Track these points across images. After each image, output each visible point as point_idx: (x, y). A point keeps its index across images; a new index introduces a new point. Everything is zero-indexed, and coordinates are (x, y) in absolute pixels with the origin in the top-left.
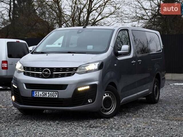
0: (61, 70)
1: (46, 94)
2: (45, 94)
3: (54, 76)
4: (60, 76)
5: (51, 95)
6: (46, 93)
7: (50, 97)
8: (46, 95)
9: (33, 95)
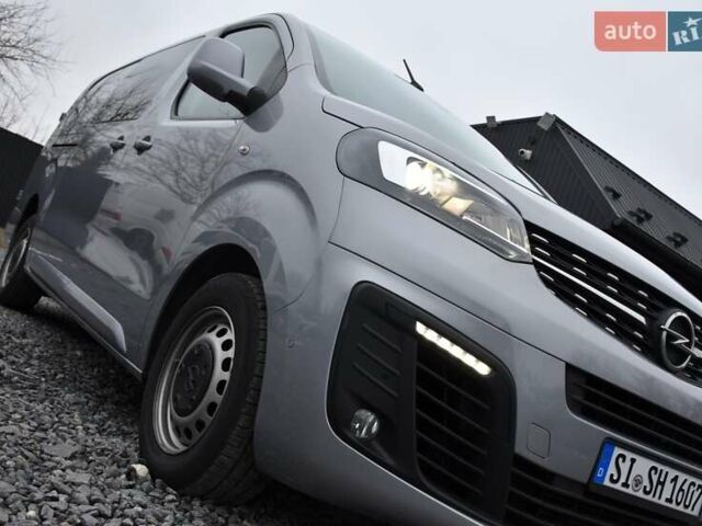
1: (663, 486)
2: (658, 483)
5: (680, 496)
6: (662, 478)
7: (673, 506)
8: (659, 488)
9: (600, 472)
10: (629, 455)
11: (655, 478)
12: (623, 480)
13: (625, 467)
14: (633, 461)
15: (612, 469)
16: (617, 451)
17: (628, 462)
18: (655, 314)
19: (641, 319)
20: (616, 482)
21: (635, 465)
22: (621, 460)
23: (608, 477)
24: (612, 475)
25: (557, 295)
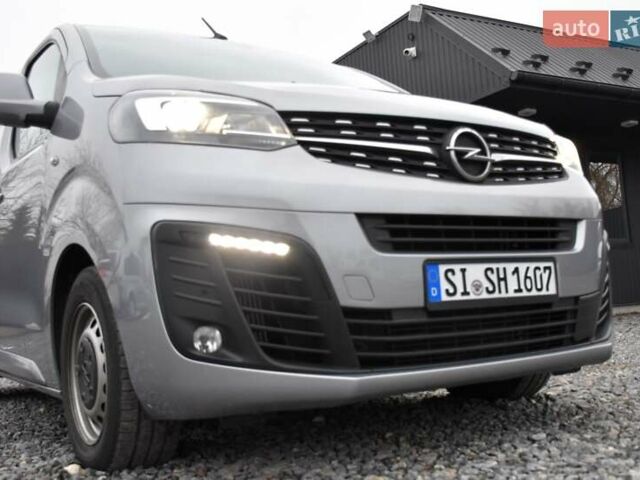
1: (505, 279)
2: (499, 279)
3: (499, 174)
5: (528, 282)
6: (502, 276)
7: (525, 293)
8: (502, 283)
9: (433, 292)
10: (457, 268)
11: (494, 278)
12: (460, 289)
13: (457, 279)
14: (463, 271)
15: (444, 285)
16: (442, 268)
17: (459, 274)
18: (438, 140)
19: (427, 150)
20: (455, 293)
21: (467, 273)
22: (450, 274)
23: (443, 293)
24: (447, 291)
25: (333, 162)
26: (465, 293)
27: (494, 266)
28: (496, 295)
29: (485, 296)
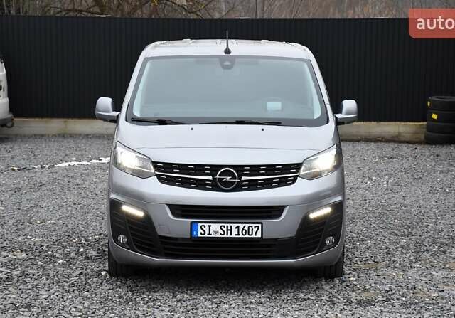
0: (263, 170)
1: (231, 230)
2: (228, 230)
3: (246, 185)
4: (260, 184)
5: (244, 232)
6: (229, 228)
8: (229, 232)
9: (195, 233)
11: (225, 229)
15: (200, 231)
16: (200, 225)
17: (207, 227)
20: (205, 234)
21: (211, 227)
22: (203, 227)
23: (199, 234)
26: (209, 234)
27: (226, 225)
28: (225, 236)
29: (219, 236)
